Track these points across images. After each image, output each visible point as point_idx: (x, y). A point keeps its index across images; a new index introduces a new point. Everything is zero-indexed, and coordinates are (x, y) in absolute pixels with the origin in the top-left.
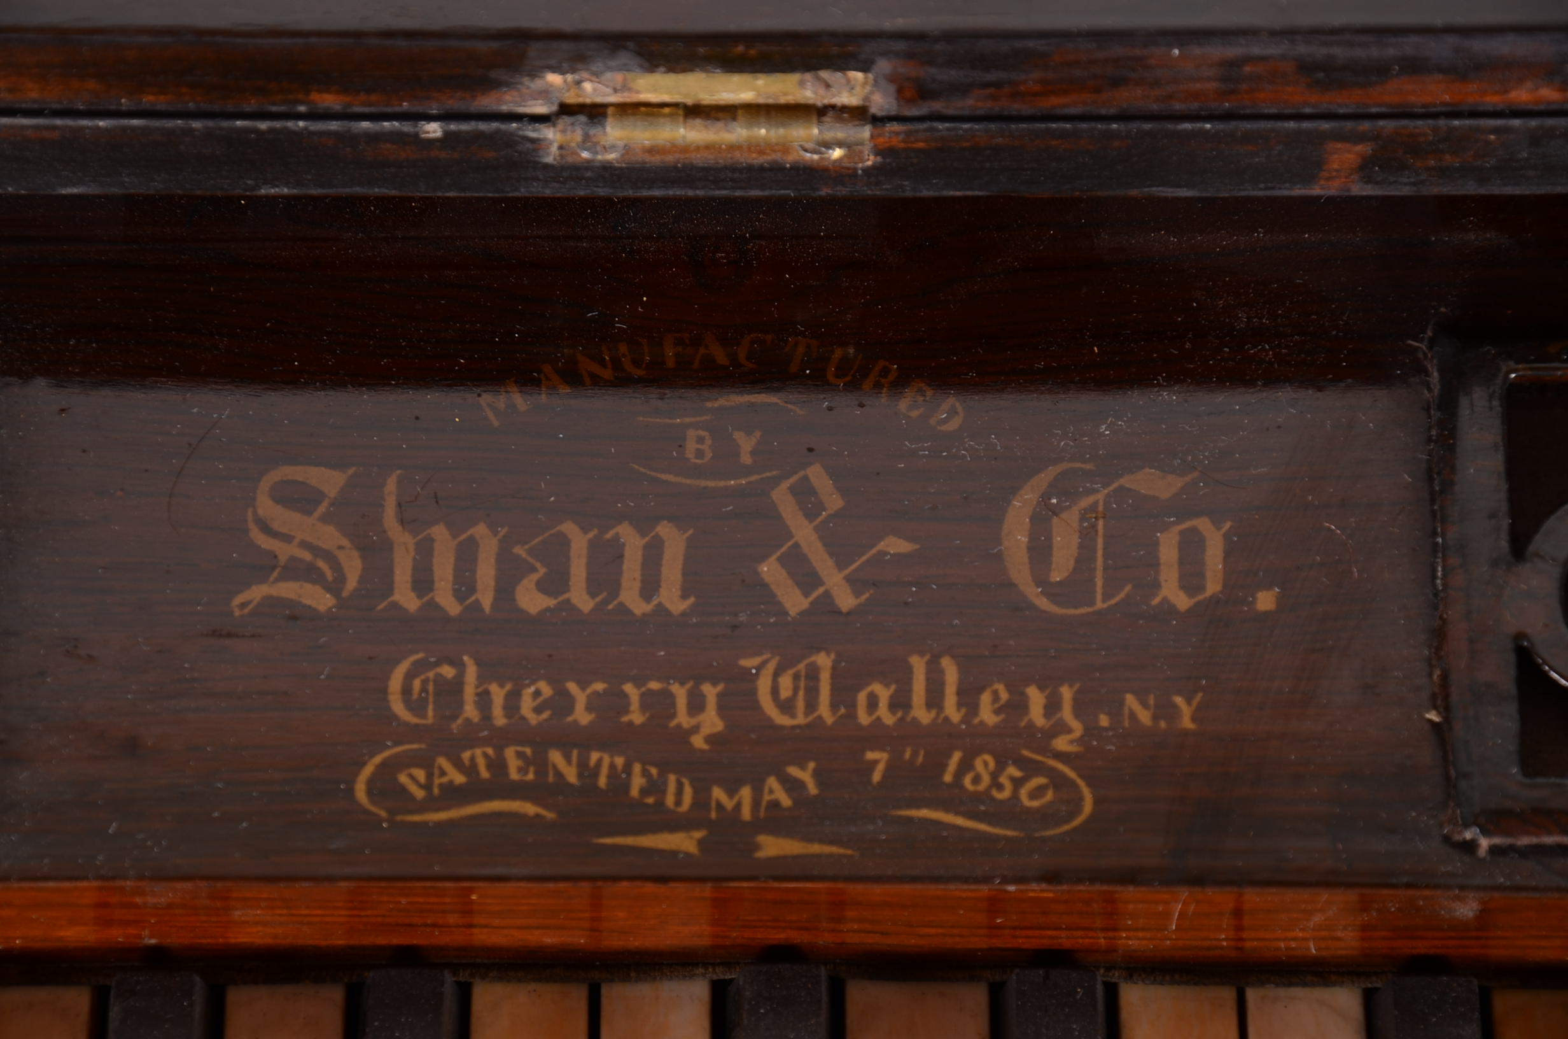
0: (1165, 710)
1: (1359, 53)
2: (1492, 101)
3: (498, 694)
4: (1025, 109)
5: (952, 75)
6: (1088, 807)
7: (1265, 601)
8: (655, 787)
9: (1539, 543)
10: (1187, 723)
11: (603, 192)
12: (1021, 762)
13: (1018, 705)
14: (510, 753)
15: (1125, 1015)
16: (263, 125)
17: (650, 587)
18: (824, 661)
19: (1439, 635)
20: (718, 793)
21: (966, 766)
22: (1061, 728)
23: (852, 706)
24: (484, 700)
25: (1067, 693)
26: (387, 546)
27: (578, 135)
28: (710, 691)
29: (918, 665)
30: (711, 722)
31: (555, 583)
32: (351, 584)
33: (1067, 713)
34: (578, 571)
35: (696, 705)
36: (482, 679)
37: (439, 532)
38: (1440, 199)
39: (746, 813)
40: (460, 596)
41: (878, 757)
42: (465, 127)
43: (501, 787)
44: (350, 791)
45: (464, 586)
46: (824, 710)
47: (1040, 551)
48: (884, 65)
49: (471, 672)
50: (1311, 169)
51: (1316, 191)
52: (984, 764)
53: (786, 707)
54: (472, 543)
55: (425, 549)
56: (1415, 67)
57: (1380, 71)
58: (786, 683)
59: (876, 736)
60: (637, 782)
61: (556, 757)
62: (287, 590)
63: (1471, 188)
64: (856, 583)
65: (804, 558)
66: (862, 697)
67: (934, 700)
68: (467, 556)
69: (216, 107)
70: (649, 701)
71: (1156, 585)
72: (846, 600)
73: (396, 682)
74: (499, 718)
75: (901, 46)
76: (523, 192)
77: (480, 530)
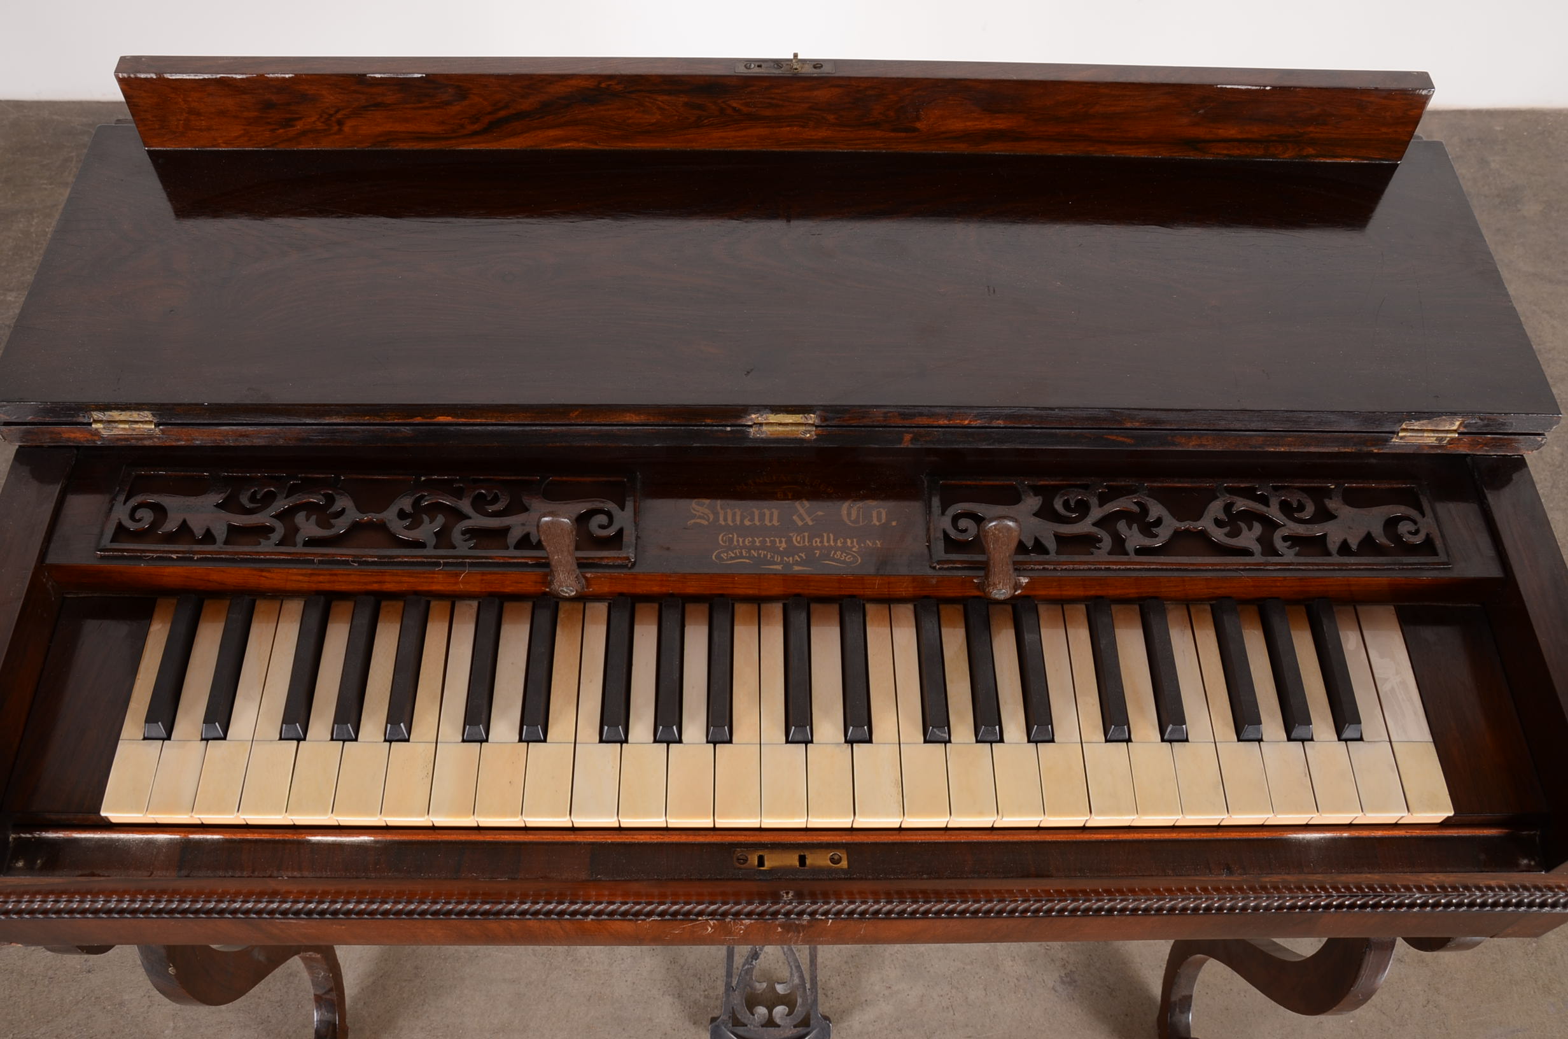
0: (874, 543)
1: (910, 411)
2: (936, 423)
3: (741, 540)
4: (845, 424)
5: (831, 415)
6: (860, 561)
7: (894, 523)
8: (772, 557)
9: (947, 513)
10: (879, 546)
11: (761, 445)
12: (846, 553)
13: (845, 542)
14: (743, 551)
15: (866, 609)
16: (696, 428)
17: (771, 520)
18: (806, 534)
19: (928, 529)
20: (785, 558)
21: (835, 553)
22: (854, 547)
23: (812, 543)
24: (738, 541)
25: (855, 540)
26: (718, 513)
27: (757, 429)
28: (783, 540)
29: (825, 535)
30: (784, 545)
31: (752, 520)
32: (711, 520)
33: (855, 544)
34: (756, 518)
35: (781, 542)
36: (738, 537)
37: (729, 510)
38: (926, 448)
39: (791, 562)
40: (733, 522)
41: (817, 552)
42: (735, 428)
43: (742, 557)
44: (711, 558)
45: (734, 520)
46: (806, 543)
47: (849, 514)
48: (818, 413)
49: (735, 536)
50: (901, 441)
51: (902, 446)
52: (839, 553)
53: (799, 543)
54: (735, 512)
55: (726, 514)
56: (921, 415)
57: (913, 416)
58: (799, 538)
59: (817, 548)
60: (769, 556)
61: (753, 551)
62: (699, 521)
63: (932, 446)
64: (812, 520)
65: (802, 516)
66: (814, 541)
67: (828, 541)
68: (734, 515)
69: (687, 423)
70: (771, 541)
71: (872, 521)
72: (810, 523)
73: (720, 538)
74: (741, 544)
75: (821, 408)
76: (745, 445)
77: (737, 510)
